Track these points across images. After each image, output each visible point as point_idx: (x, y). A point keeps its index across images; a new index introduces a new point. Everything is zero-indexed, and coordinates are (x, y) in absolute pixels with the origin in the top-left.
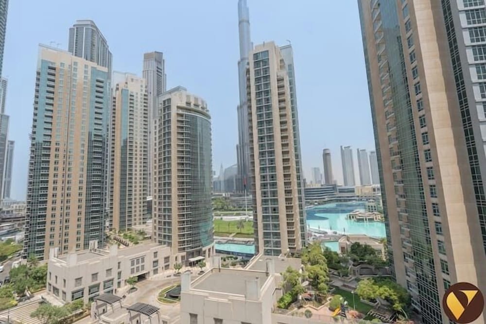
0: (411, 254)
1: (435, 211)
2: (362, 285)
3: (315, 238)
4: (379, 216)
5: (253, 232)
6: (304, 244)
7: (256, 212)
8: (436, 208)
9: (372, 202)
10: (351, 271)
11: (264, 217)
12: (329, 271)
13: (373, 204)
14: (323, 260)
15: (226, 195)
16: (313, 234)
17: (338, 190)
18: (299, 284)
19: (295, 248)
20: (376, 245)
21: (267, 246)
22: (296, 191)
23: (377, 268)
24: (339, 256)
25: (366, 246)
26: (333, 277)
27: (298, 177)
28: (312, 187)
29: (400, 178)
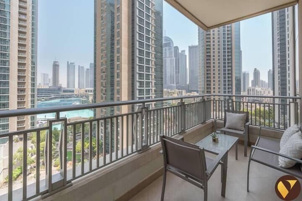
3: (42, 124)
9: (85, 98)
10: (70, 139)
17: (62, 91)
22: (30, 90)
26: (57, 146)
27: (33, 79)
28: (40, 88)
29: (104, 85)
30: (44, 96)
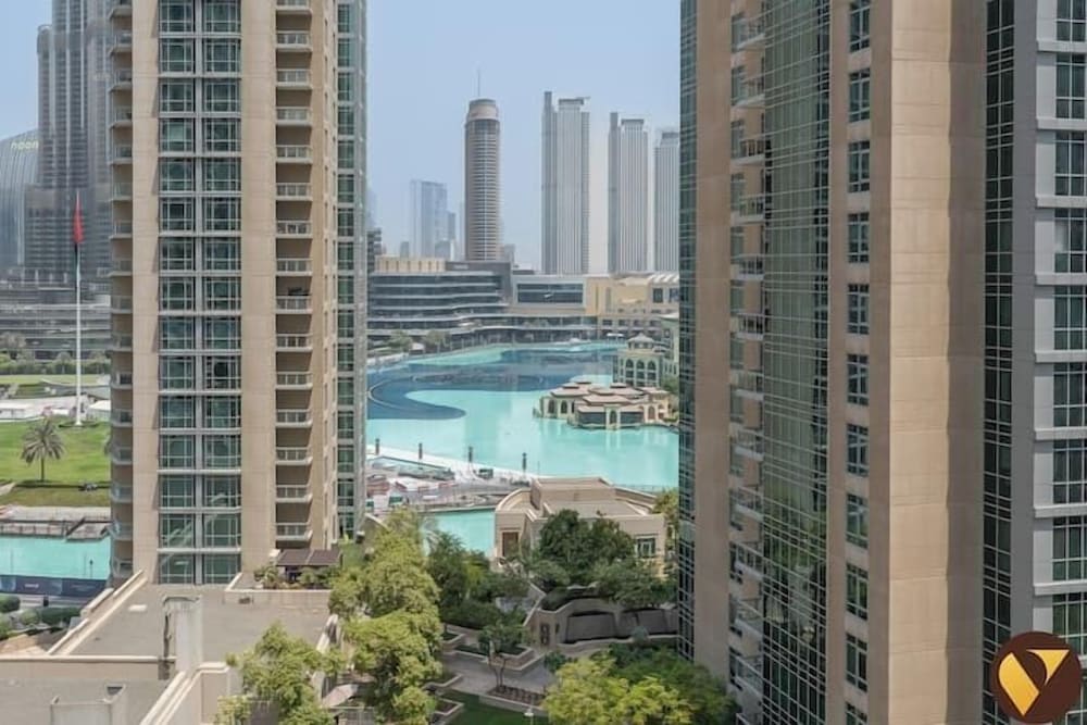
0: (756, 549)
1: (853, 385)
2: (567, 682)
3: (401, 498)
4: (665, 403)
5: (107, 476)
6: (350, 523)
7: (127, 380)
8: (858, 376)
10: (533, 629)
11: (164, 404)
12: (447, 636)
13: (646, 355)
14: (422, 590)
16: (392, 481)
17: (515, 291)
18: (311, 699)
19: (304, 545)
20: (639, 521)
21: (174, 542)
22: (332, 286)
23: (632, 611)
24: (492, 568)
25: (601, 525)
26: (458, 657)
27: (346, 221)
28: (403, 271)
29: (752, 252)
30: (420, 325)
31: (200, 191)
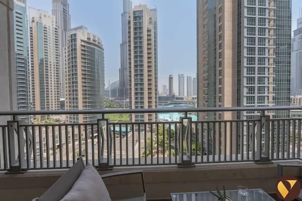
5: (129, 120)
9: (192, 105)
13: (192, 106)
15: (112, 99)
17: (175, 98)
21: (137, 127)
22: (154, 97)
27: (156, 90)
28: (162, 96)
29: (206, 93)
30: (164, 102)
31: (139, 87)
